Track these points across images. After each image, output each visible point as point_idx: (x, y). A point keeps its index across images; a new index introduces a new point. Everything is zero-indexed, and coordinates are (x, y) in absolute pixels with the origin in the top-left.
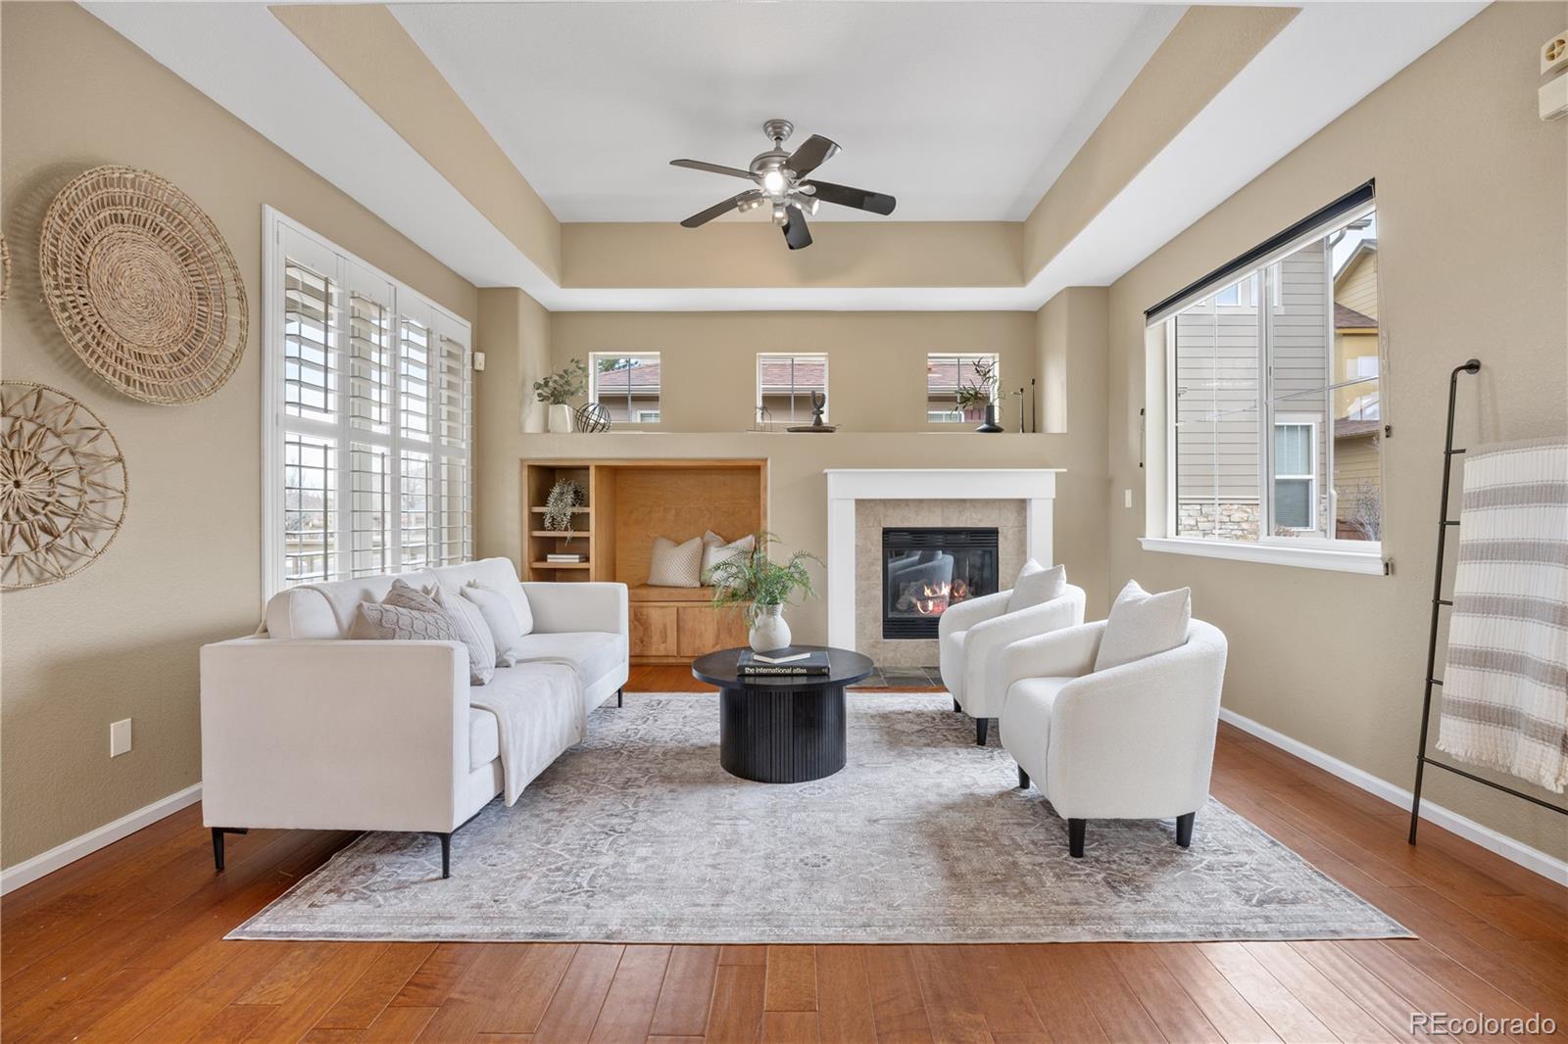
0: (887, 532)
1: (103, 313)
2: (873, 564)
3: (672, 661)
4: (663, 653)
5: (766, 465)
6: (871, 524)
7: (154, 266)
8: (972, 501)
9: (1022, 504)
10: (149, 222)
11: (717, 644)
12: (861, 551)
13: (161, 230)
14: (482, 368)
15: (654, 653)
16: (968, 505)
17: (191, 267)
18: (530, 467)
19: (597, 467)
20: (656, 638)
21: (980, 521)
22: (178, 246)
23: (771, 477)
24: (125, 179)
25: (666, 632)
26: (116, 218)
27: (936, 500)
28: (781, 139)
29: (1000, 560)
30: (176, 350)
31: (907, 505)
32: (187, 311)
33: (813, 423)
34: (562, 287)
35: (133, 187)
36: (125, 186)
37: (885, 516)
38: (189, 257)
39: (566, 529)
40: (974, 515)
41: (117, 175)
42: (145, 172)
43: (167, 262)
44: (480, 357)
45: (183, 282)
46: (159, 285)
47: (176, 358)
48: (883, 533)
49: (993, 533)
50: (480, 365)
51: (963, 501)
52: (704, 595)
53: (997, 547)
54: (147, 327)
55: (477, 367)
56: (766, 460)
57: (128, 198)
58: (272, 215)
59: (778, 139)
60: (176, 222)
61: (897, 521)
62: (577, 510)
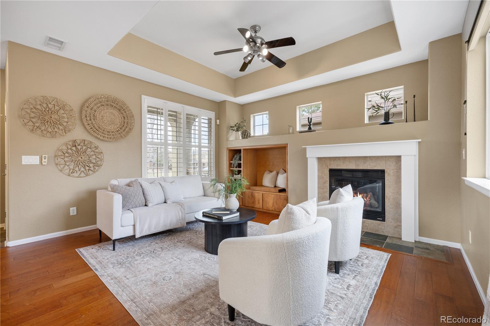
0: (331, 171)
1: (100, 124)
2: (324, 183)
3: (261, 210)
4: (258, 207)
5: (288, 146)
6: (324, 167)
7: (112, 113)
8: (370, 157)
9: (398, 158)
10: (110, 105)
11: (273, 207)
12: (320, 178)
13: (113, 106)
14: (218, 124)
15: (256, 207)
16: (368, 159)
17: (121, 112)
18: (229, 150)
19: (243, 149)
20: (257, 202)
21: (375, 166)
22: (117, 108)
23: (289, 150)
24: (102, 97)
25: (259, 201)
26: (102, 105)
27: (353, 157)
28: (257, 32)
29: (385, 185)
30: (118, 130)
31: (339, 159)
32: (120, 121)
33: (307, 129)
34: (235, 97)
35: (104, 98)
36: (102, 99)
37: (330, 164)
38: (120, 110)
39: (236, 167)
40: (371, 164)
41: (99, 97)
42: (106, 95)
43: (116, 112)
44: (218, 121)
45: (119, 115)
46: (113, 117)
47: (117, 131)
48: (329, 171)
49: (383, 172)
50: (218, 123)
51: (366, 157)
52: (270, 190)
53: (385, 179)
54: (111, 126)
55: (217, 124)
56: (288, 144)
57: (104, 101)
58: (143, 96)
59: (256, 32)
60: (116, 103)
61: (335, 166)
62: (239, 162)
